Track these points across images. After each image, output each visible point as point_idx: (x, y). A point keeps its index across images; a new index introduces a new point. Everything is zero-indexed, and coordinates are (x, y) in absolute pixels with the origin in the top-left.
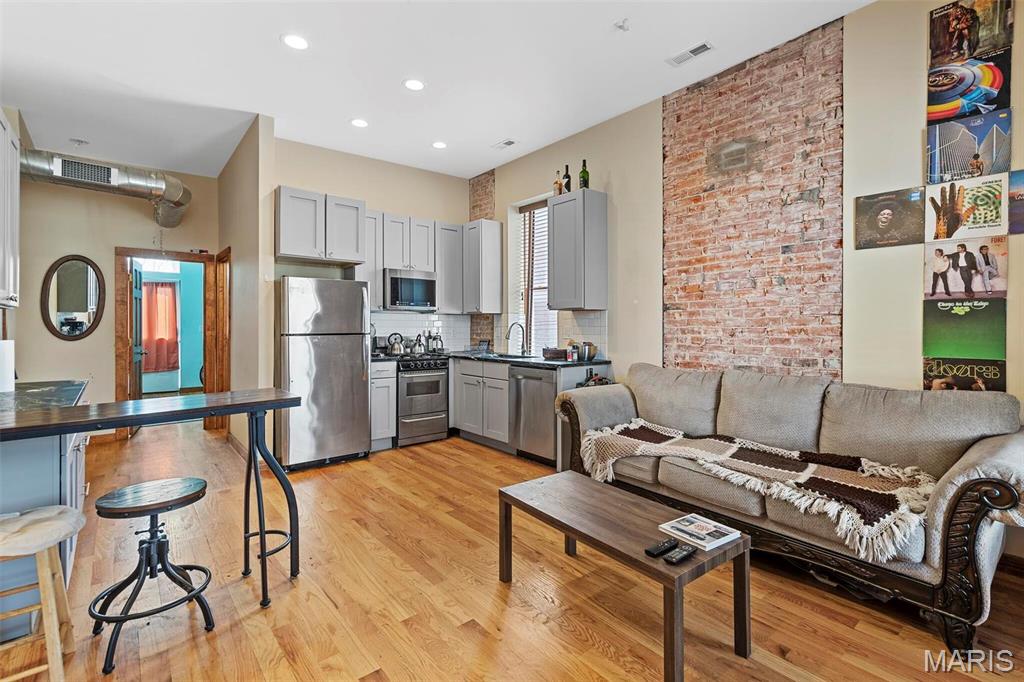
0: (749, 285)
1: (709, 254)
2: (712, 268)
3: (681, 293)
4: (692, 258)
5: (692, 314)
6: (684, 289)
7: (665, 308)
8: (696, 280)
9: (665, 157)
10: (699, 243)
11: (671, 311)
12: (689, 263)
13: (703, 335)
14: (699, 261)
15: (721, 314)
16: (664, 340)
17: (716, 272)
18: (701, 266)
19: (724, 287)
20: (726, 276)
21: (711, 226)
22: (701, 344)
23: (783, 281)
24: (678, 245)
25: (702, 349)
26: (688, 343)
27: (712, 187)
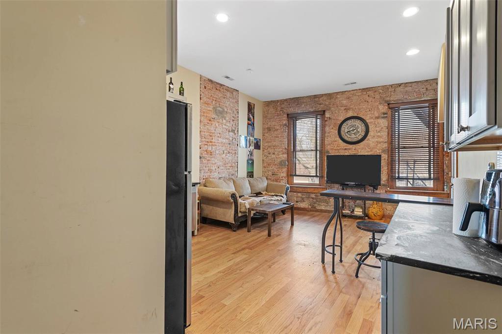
0: (222, 152)
1: (213, 140)
2: (214, 146)
3: (205, 153)
4: (209, 140)
5: (208, 160)
6: (206, 151)
7: (200, 158)
8: (210, 149)
9: (201, 99)
10: (211, 136)
11: (202, 159)
12: (208, 142)
13: (211, 168)
14: (211, 142)
15: (216, 161)
16: (200, 170)
17: (215, 147)
18: (211, 144)
19: (217, 152)
20: (218, 149)
21: (214, 131)
22: (210, 171)
23: (229, 153)
24: (205, 135)
25: (211, 172)
26: (207, 171)
27: (214, 119)
